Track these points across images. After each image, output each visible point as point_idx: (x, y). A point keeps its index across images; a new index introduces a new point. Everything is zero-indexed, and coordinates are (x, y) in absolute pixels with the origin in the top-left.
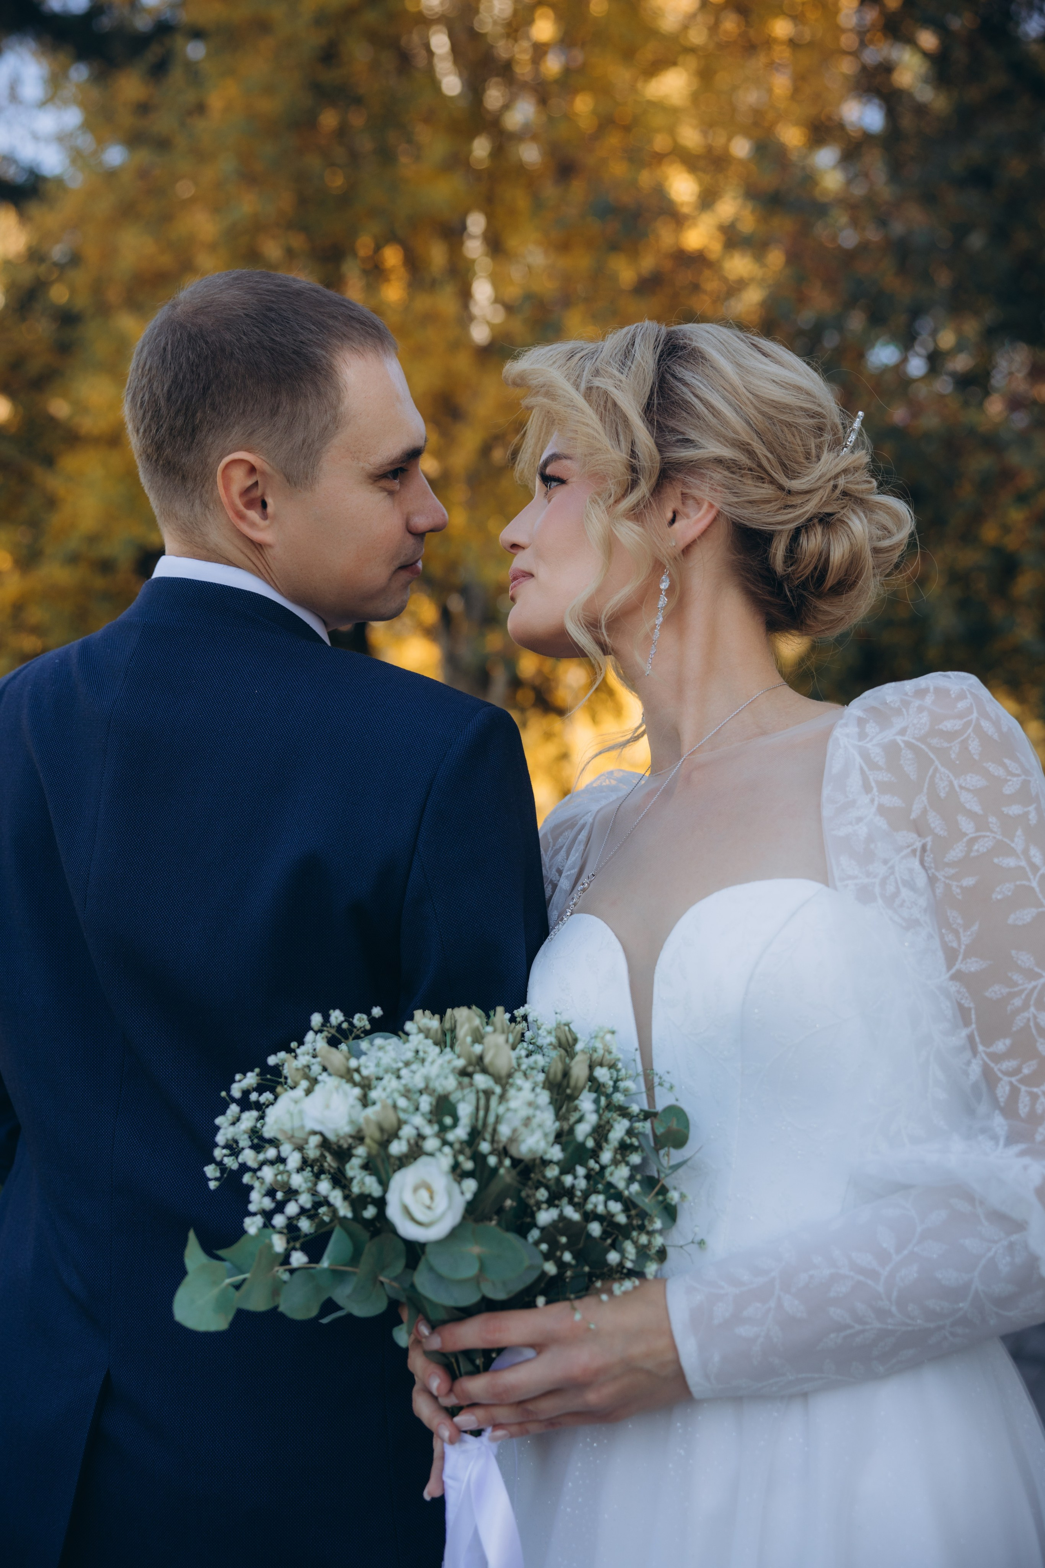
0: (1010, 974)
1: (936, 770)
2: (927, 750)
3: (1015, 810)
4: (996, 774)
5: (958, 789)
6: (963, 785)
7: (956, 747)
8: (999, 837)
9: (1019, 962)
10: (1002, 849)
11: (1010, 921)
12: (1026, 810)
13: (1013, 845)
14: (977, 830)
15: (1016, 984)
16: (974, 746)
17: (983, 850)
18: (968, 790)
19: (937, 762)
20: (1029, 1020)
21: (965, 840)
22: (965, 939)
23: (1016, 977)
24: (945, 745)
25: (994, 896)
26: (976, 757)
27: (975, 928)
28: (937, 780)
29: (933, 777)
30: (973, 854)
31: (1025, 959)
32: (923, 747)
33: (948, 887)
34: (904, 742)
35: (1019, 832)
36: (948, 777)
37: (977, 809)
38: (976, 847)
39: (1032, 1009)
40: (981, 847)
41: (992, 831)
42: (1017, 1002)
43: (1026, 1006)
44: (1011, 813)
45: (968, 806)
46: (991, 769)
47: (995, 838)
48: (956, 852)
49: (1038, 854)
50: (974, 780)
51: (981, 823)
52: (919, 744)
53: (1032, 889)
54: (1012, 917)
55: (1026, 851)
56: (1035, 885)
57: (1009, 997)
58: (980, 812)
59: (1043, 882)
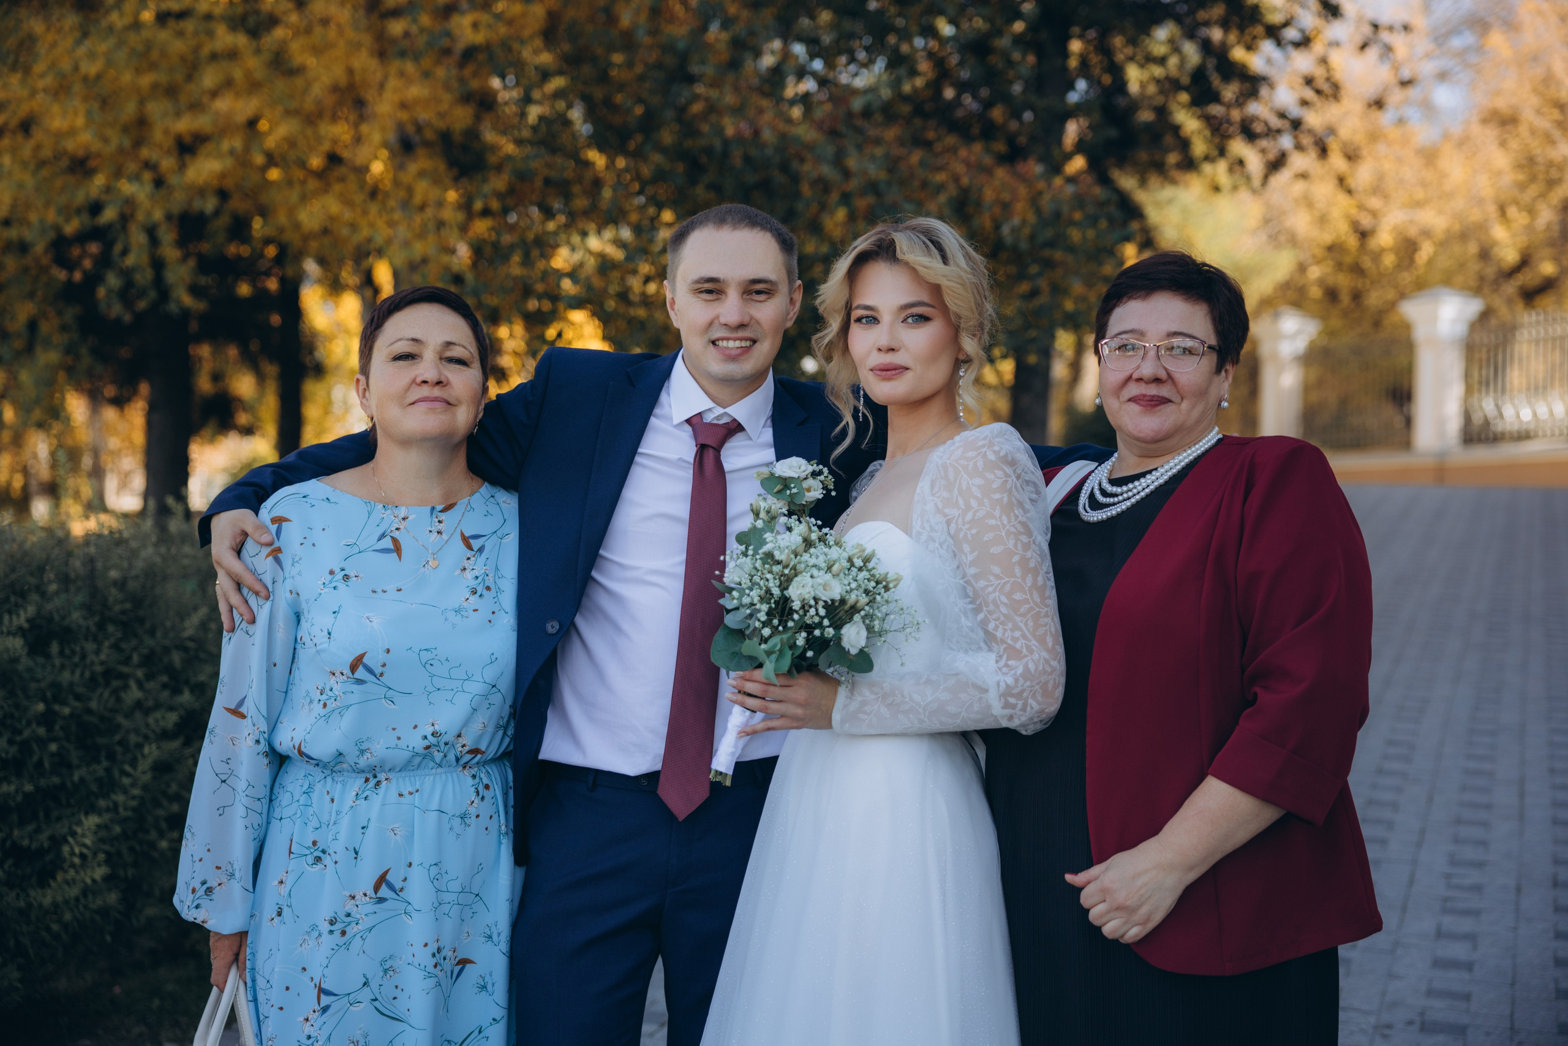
0: (989, 576)
1: (962, 475)
2: (958, 466)
3: (997, 496)
4: (989, 478)
5: (971, 483)
6: (974, 482)
7: (971, 464)
8: (988, 510)
9: (994, 571)
10: (990, 516)
11: (991, 551)
12: (1002, 496)
13: (994, 515)
14: (979, 506)
15: (991, 582)
16: (980, 464)
17: (981, 516)
18: (975, 485)
19: (962, 472)
21: (973, 509)
22: (970, 558)
23: (993, 577)
24: (966, 463)
25: (985, 539)
26: (981, 470)
27: (975, 554)
28: (962, 480)
30: (976, 517)
31: (996, 570)
33: (966, 533)
34: (949, 463)
35: (998, 508)
36: (967, 479)
37: (979, 495)
39: (997, 593)
40: (980, 514)
41: (985, 507)
42: (991, 589)
44: (995, 498)
45: (975, 494)
46: (987, 476)
47: (986, 510)
48: (969, 517)
49: (1005, 520)
50: (978, 481)
51: (981, 503)
52: (955, 464)
53: (1001, 537)
54: (992, 549)
56: (1003, 534)
57: (987, 586)
58: (981, 497)
59: (1008, 533)
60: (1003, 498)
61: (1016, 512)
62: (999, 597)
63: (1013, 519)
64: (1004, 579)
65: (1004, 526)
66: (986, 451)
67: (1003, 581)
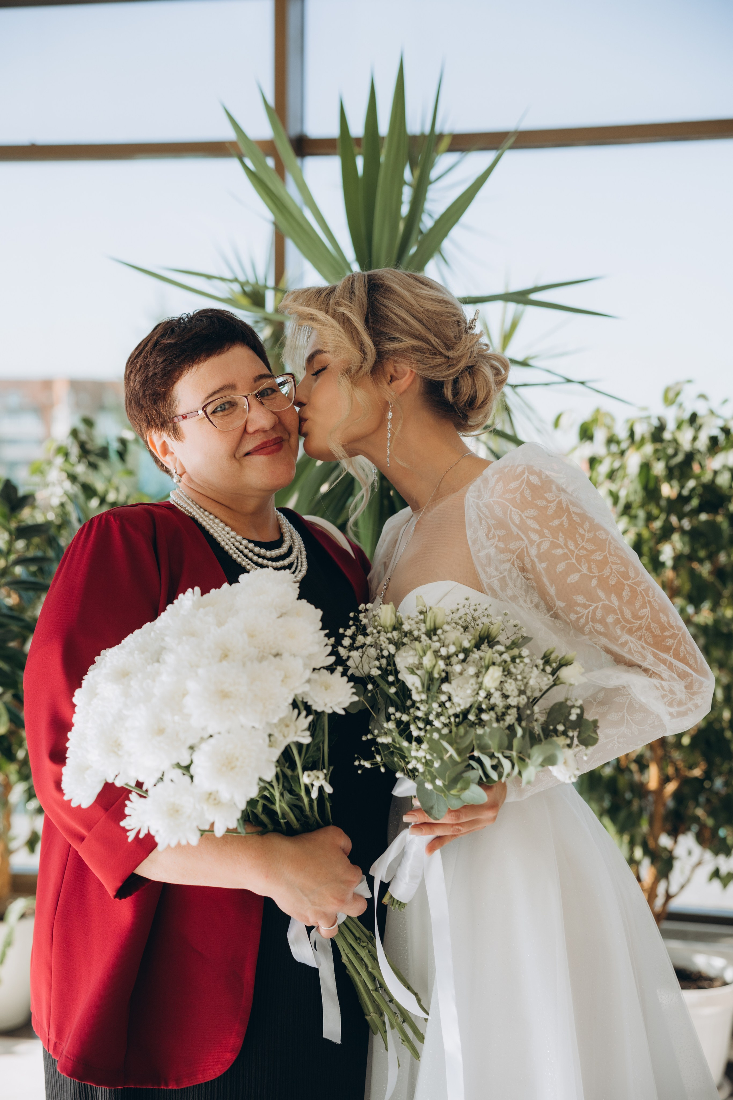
0: (575, 608)
1: (511, 510)
2: (504, 501)
3: (556, 522)
4: (542, 505)
5: (524, 518)
6: (527, 515)
7: (518, 495)
8: (552, 539)
9: (578, 601)
10: (555, 545)
11: (569, 582)
12: (561, 520)
13: (559, 542)
14: (540, 538)
15: (580, 613)
16: (528, 493)
17: (546, 548)
18: (530, 518)
19: (511, 506)
20: (590, 629)
21: (535, 544)
23: (578, 609)
24: (513, 496)
25: (557, 570)
26: (530, 499)
27: (554, 587)
28: (513, 516)
29: (510, 514)
30: (541, 551)
31: (580, 599)
32: (503, 501)
34: (493, 501)
35: (560, 534)
36: (518, 512)
38: (542, 547)
39: (591, 623)
40: (545, 546)
41: (547, 537)
42: (582, 621)
43: (587, 622)
44: (554, 525)
45: (532, 526)
46: (538, 504)
47: (549, 540)
48: (534, 553)
49: (572, 544)
50: (532, 512)
51: (542, 535)
52: (499, 500)
53: (574, 563)
54: (569, 579)
55: (566, 544)
56: (574, 561)
57: (578, 619)
58: (539, 528)
59: (579, 558)
60: (562, 522)
61: (581, 531)
62: (593, 627)
63: (579, 540)
64: (591, 606)
65: (572, 552)
66: (528, 477)
67: (592, 608)
